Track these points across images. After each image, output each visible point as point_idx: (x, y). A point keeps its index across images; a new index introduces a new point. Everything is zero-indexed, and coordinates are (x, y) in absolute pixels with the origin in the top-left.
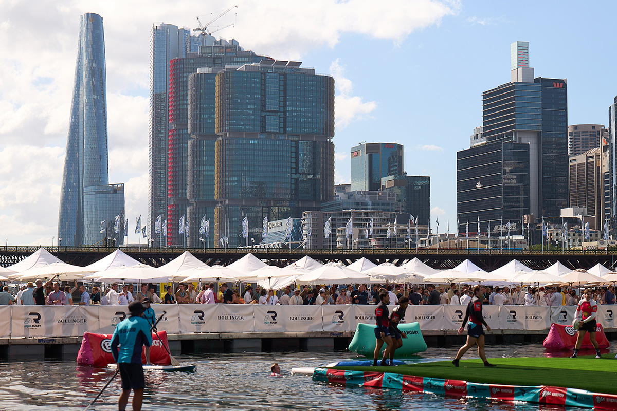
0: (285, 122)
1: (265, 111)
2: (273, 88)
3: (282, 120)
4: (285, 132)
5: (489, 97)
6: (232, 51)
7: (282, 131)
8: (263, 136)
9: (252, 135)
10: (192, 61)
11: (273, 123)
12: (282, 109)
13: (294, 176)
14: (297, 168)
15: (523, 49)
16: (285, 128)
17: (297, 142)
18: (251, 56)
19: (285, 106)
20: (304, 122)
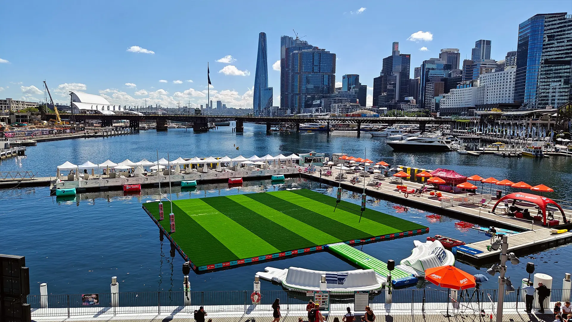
0: (320, 69)
1: (314, 65)
2: (316, 58)
3: (319, 68)
4: (320, 72)
5: (385, 60)
6: (305, 45)
7: (319, 71)
8: (313, 73)
9: (309, 73)
10: (292, 48)
11: (316, 69)
12: (319, 65)
13: (322, 86)
14: (323, 83)
15: (395, 45)
16: (320, 71)
17: (324, 75)
18: (311, 47)
19: (320, 64)
20: (326, 69)
